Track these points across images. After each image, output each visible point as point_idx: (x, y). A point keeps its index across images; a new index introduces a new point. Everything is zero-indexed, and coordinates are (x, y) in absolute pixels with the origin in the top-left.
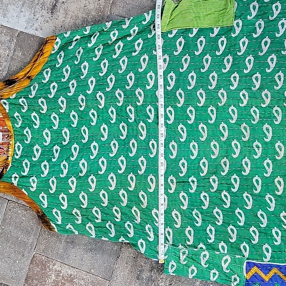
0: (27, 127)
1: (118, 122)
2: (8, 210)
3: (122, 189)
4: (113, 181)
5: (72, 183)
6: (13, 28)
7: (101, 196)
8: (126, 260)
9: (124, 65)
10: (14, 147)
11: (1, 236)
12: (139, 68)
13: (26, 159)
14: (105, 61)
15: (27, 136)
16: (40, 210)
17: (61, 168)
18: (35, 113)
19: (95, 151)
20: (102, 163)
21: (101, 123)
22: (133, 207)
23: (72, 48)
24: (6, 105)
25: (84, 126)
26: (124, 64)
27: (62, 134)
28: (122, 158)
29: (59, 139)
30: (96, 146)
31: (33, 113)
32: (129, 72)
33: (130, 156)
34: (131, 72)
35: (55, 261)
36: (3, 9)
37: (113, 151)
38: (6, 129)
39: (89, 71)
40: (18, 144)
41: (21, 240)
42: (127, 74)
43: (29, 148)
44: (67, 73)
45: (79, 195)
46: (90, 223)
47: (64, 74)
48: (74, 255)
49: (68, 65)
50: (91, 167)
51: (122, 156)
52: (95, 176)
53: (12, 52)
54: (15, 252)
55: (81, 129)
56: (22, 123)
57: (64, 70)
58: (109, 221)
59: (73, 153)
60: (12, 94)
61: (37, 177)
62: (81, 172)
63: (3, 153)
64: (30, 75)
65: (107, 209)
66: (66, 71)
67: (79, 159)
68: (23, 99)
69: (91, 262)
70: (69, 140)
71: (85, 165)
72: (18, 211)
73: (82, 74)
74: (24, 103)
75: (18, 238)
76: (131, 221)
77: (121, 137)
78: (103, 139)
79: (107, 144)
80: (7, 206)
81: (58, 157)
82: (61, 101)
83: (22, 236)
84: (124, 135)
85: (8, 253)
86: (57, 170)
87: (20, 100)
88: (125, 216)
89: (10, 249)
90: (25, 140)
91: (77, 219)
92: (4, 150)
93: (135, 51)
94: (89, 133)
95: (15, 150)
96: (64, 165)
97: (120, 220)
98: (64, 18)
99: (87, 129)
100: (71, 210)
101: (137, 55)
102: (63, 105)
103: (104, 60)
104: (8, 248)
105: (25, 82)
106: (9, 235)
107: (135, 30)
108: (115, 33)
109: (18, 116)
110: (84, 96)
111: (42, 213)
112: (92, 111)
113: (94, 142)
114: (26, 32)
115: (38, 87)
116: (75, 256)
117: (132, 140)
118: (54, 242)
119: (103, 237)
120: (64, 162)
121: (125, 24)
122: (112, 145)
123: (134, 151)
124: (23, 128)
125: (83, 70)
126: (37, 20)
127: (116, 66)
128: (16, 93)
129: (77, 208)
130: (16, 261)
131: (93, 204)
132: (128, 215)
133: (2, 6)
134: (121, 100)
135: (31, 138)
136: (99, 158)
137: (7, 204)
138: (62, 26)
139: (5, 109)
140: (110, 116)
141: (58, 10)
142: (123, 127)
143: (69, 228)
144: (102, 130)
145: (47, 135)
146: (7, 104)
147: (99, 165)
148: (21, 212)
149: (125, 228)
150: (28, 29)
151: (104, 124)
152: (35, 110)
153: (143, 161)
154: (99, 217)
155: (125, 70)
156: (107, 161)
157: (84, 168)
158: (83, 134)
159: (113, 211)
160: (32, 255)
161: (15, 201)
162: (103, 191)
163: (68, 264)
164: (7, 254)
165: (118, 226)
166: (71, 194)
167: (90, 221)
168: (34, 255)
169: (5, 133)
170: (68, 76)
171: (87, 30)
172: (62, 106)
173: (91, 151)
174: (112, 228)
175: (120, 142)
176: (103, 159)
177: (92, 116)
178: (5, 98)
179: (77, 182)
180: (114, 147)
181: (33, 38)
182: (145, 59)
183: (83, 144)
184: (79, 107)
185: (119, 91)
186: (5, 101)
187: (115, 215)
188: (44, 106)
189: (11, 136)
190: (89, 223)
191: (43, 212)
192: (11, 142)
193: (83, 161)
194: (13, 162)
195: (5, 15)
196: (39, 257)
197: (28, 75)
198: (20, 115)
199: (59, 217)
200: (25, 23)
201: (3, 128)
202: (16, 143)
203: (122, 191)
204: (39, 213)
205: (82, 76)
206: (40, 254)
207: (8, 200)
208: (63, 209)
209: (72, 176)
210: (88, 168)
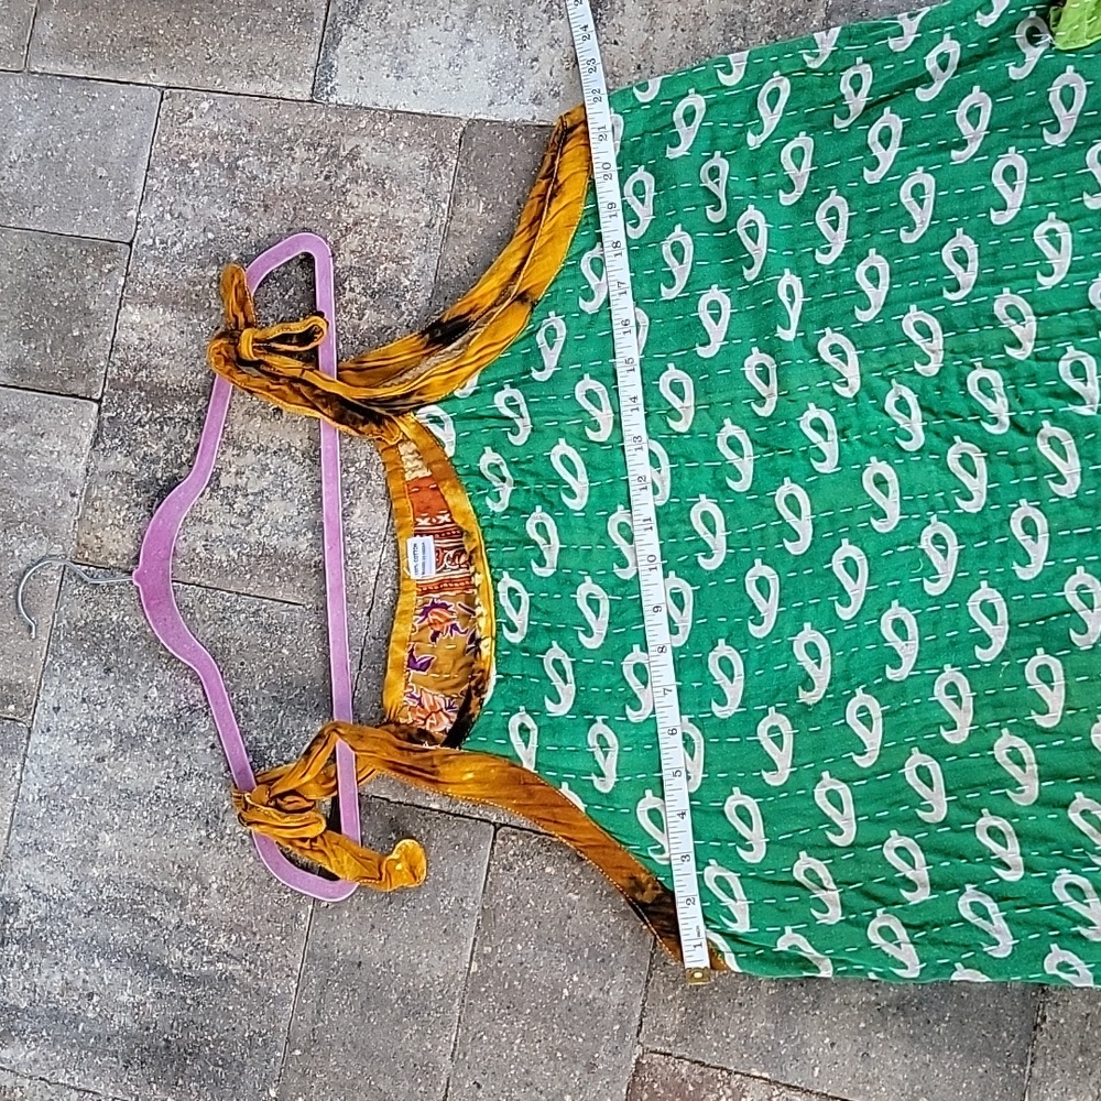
0: (539, 508)
1: (936, 441)
2: (501, 871)
3: (1005, 731)
4: (958, 701)
5: (772, 738)
6: (438, 113)
7: (912, 778)
8: (1078, 1034)
9: (921, 207)
10: (492, 597)
11: (483, 989)
12: (992, 211)
13: (554, 643)
14: (835, 199)
15: (542, 547)
16: (643, 877)
17: (711, 675)
18: (568, 443)
19: (855, 580)
20: (895, 631)
21: (863, 460)
22: (1075, 798)
23: (684, 156)
24: (442, 427)
25: (787, 480)
26: (921, 203)
27: (691, 523)
28: (985, 592)
29: (680, 548)
30: (856, 559)
31: (558, 443)
32: (948, 231)
33: (1021, 577)
34: (959, 231)
35: (738, 1076)
36: (390, 49)
37: (940, 571)
38: (445, 523)
39: (771, 245)
40: (507, 581)
41: (571, 997)
42: (941, 242)
43: (556, 596)
44: (681, 262)
45: (813, 793)
46: (884, 912)
47: (667, 266)
48: (827, 1040)
49: (678, 228)
50: (848, 655)
51: (984, 584)
52: (875, 693)
53: (445, 206)
54: (553, 1057)
55: (774, 496)
56: (513, 490)
57: (666, 248)
58: (969, 887)
59: (754, 606)
60: (464, 375)
61: (612, 723)
62: (808, 683)
63: (449, 624)
64: (524, 289)
65: (952, 835)
66: (673, 253)
67: (788, 629)
68: (508, 392)
69: (908, 1062)
70: (728, 548)
71: (819, 653)
72: (543, 869)
73: (748, 263)
74: (516, 408)
75: (557, 991)
76: (1076, 866)
77: (961, 503)
78: (880, 527)
79: (902, 541)
80: (491, 854)
81: (689, 625)
82: (672, 383)
83: (575, 979)
84: (974, 494)
85: (522, 1062)
86: (695, 685)
87: (499, 400)
88: (1042, 849)
89: (526, 1047)
90: (534, 564)
91: (818, 903)
92: (450, 609)
93: (962, 144)
94: (812, 509)
95: (499, 608)
96: (725, 663)
97: (1022, 873)
98: (646, 35)
99: (804, 493)
100: (787, 863)
101: (974, 156)
102: (682, 399)
103: (828, 196)
104: (518, 1041)
105: (510, 319)
106: (516, 983)
107: (948, 55)
108: (859, 75)
109: (497, 466)
110: (767, 356)
111: (656, 889)
112: (813, 413)
113: (845, 541)
114: (494, 119)
115: (565, 331)
116: (833, 1044)
117: (1019, 506)
118: (722, 988)
119: (958, 965)
120: (723, 649)
121: (902, 34)
122: (926, 543)
123: (1039, 550)
124: (518, 511)
125: (747, 242)
126: (534, 63)
127: (886, 216)
128: (479, 371)
129: (812, 851)
130: (562, 1096)
131: (880, 820)
132: (1053, 841)
133: (386, 37)
134: (933, 352)
135: (557, 551)
136: (880, 610)
137: (493, 844)
138: (639, 67)
139: (439, 443)
140: (896, 425)
141: (616, 7)
142: (965, 460)
143: (789, 948)
144: (868, 485)
145: (626, 533)
146: (446, 420)
147: (886, 641)
148: (558, 870)
149: (1060, 903)
150: (500, 105)
151: (873, 459)
152: (562, 434)
153: (1088, 589)
154: (921, 873)
155: (931, 227)
156: (915, 616)
157: (818, 664)
158: (785, 517)
159: (979, 837)
160: (630, 1059)
161: (524, 825)
162: (919, 754)
163: (803, 1085)
164: (516, 1069)
165: (1018, 903)
166: (773, 792)
167: (883, 902)
168: (638, 1062)
169: (445, 543)
170: (687, 274)
171: (734, 65)
172: (676, 403)
173: (838, 585)
174: (993, 917)
175: (964, 524)
176: (896, 611)
177: (814, 436)
178: (435, 400)
179: (794, 734)
180: (941, 551)
181: (526, 138)
182: (1014, 170)
183: (791, 558)
184: (753, 404)
185: (915, 316)
186: (436, 410)
187: (994, 854)
188: (601, 410)
189: (472, 552)
190: (879, 912)
191: (660, 882)
192: (477, 580)
193: (808, 634)
194: (501, 660)
195: (401, 67)
196: (664, 1068)
197: (516, 287)
198: (502, 460)
199: (734, 898)
200: (486, 82)
201: (434, 520)
202: (498, 581)
203: (1005, 742)
204: (643, 891)
205: (749, 268)
206: (665, 1054)
207: (494, 824)
208: (749, 861)
209: (767, 710)
210: (836, 661)
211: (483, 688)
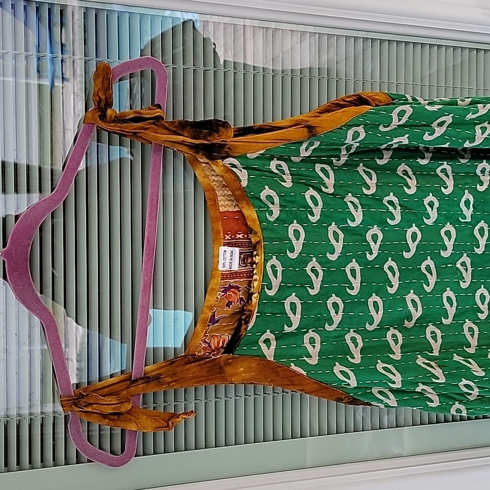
0: (295, 221)
4: (473, 335)
10: (263, 270)
16: (343, 397)
17: (369, 310)
19: (431, 276)
25: (414, 225)
27: (366, 237)
28: (483, 290)
29: (359, 248)
31: (309, 189)
37: (465, 278)
51: (482, 286)
52: (438, 327)
55: (407, 231)
62: (410, 318)
70: (379, 250)
71: (417, 305)
77: (475, 249)
78: (444, 254)
79: (450, 262)
81: (359, 285)
90: (288, 251)
94: (421, 240)
96: (375, 305)
99: (420, 232)
102: (371, 179)
110: (408, 168)
111: (350, 399)
112: (431, 198)
113: (429, 258)
120: (375, 297)
122: (459, 265)
124: (282, 222)
134: (484, 180)
135: (302, 245)
136: (442, 291)
156: (456, 296)
157: (416, 310)
162: (456, 356)
172: (368, 181)
173: (424, 276)
175: (475, 259)
176: (449, 292)
177: (428, 207)
180: (465, 269)
183: (405, 260)
184: (404, 187)
188: (329, 178)
190: (457, 403)
191: (351, 396)
193: (412, 295)
194: (261, 305)
198: (275, 194)
199: (389, 399)
202: (267, 261)
204: (343, 400)
209: (389, 328)
210: (424, 310)
211: (249, 320)
